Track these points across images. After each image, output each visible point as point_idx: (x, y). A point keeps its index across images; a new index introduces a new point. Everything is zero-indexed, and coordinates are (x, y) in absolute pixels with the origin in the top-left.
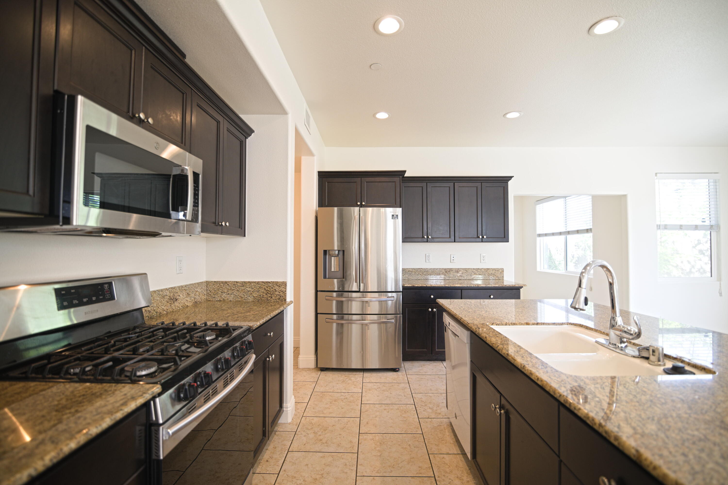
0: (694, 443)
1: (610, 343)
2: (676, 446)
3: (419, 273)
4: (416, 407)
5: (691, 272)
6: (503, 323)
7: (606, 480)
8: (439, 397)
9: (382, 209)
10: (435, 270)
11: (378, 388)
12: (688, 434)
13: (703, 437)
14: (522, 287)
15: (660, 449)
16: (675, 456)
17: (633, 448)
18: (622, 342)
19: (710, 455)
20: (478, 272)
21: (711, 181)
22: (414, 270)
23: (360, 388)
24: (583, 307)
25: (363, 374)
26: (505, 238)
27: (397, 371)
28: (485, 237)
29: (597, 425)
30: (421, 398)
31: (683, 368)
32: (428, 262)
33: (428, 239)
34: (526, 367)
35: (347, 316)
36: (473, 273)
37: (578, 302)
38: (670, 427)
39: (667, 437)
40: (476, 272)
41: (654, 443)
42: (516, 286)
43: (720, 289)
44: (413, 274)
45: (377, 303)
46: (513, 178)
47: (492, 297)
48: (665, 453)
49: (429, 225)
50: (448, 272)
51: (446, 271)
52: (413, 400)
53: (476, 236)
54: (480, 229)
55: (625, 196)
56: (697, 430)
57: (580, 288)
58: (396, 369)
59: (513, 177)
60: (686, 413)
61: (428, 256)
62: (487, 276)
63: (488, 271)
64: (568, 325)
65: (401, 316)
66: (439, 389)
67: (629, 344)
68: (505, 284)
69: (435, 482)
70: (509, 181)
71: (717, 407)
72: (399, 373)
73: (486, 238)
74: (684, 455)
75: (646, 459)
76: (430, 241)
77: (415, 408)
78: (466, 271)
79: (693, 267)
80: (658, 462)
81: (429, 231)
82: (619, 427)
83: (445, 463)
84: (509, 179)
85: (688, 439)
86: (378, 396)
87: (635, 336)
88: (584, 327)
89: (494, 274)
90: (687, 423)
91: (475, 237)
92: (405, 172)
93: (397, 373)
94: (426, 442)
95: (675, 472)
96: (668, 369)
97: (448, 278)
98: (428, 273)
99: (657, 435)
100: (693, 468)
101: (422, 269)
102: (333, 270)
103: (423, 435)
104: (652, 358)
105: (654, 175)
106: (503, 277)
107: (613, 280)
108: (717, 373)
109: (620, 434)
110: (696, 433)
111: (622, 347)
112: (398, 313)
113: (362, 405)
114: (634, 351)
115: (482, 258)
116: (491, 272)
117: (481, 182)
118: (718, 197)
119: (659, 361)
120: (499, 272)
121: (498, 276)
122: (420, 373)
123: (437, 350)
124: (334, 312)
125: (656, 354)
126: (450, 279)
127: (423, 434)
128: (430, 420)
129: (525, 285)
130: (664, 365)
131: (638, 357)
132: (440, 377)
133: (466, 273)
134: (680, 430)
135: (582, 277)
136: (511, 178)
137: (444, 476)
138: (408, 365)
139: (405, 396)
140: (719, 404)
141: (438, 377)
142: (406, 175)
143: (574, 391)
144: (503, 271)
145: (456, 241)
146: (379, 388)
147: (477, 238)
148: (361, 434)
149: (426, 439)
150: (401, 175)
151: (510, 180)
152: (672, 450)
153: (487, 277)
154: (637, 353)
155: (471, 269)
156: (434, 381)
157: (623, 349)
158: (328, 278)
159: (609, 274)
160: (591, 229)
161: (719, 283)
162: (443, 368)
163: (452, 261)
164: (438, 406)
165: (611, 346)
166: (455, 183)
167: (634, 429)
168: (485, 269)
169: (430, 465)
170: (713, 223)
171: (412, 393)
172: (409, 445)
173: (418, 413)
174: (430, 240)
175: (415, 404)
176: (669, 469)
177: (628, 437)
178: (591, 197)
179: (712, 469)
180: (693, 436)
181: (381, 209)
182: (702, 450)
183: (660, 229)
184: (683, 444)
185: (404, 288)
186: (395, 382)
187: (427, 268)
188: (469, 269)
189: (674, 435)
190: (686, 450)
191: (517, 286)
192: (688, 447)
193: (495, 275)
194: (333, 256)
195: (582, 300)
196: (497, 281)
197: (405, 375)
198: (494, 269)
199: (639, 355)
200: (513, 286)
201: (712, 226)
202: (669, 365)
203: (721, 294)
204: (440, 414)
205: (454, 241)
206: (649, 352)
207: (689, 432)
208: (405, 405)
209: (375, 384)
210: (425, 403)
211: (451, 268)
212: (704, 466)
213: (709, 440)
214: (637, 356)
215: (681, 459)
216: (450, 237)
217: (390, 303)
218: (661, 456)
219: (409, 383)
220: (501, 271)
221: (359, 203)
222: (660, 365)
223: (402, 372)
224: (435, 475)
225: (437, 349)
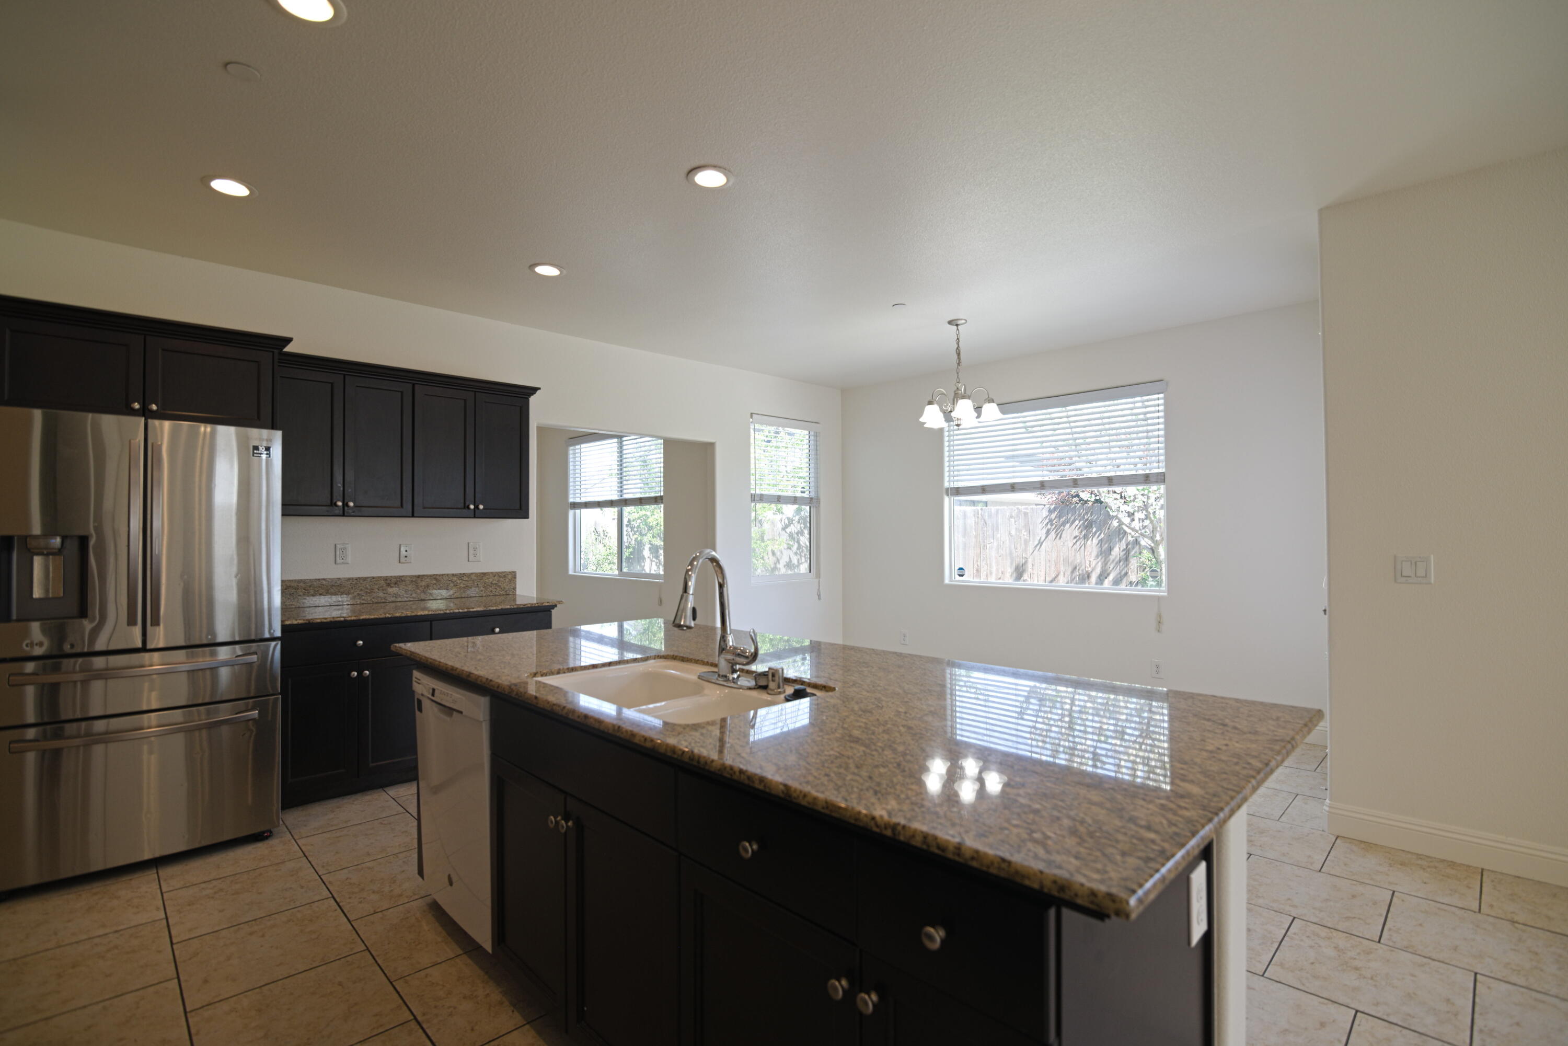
0: (832, 762)
1: (719, 675)
2: (818, 769)
3: (318, 591)
4: (338, 900)
5: (775, 569)
6: (553, 671)
7: (747, 844)
8: (391, 862)
9: (204, 429)
10: (361, 581)
11: (215, 893)
12: (826, 755)
13: (838, 755)
14: (556, 606)
15: (805, 777)
16: (819, 779)
17: (781, 783)
18: (734, 671)
19: (847, 768)
20: (464, 582)
21: (812, 433)
22: (301, 584)
23: (158, 909)
24: (690, 622)
25: (157, 873)
26: (521, 511)
27: (267, 838)
28: (481, 507)
29: (737, 773)
30: (347, 879)
31: (805, 690)
32: (343, 563)
33: (346, 508)
34: (623, 728)
35: (75, 725)
36: (452, 585)
37: (683, 617)
38: (808, 753)
39: (809, 764)
40: (459, 582)
41: (799, 772)
42: (544, 605)
43: (819, 590)
44: (301, 594)
45: (184, 677)
46: (538, 392)
47: (497, 630)
48: (811, 778)
49: (350, 476)
50: (392, 585)
51: (388, 582)
52: (328, 888)
53: (462, 505)
54: (470, 491)
55: (712, 445)
56: (832, 749)
57: (685, 594)
58: (264, 832)
59: (539, 389)
60: (819, 736)
61: (341, 549)
62: (482, 588)
63: (484, 578)
64: (655, 659)
65: (278, 698)
66: (389, 847)
67: (741, 674)
68: (519, 602)
69: (418, 1027)
70: (530, 396)
71: (843, 723)
72: (273, 842)
73: (484, 509)
74: (827, 775)
75: (795, 790)
76: (352, 514)
77: (335, 904)
78: (436, 579)
79: (778, 561)
80: (807, 789)
81: (349, 490)
82: (761, 768)
83: (433, 984)
84: (532, 392)
85: (826, 760)
86: (221, 911)
87: (750, 658)
88: (679, 659)
89: (496, 584)
90: (822, 745)
91: (459, 507)
92: (288, 340)
93: (266, 842)
94: (379, 962)
95: (823, 792)
96: (789, 696)
97: (393, 599)
98: (342, 590)
99: (799, 765)
100: (836, 784)
101: (324, 579)
102: (37, 593)
103: (369, 951)
104: (772, 685)
105: (749, 414)
106: (515, 589)
107: (723, 580)
108: (837, 689)
109: (764, 774)
110: (832, 753)
111: (734, 678)
112: (271, 692)
113: (175, 947)
114: (749, 681)
115: (471, 552)
116: (491, 580)
117: (475, 391)
118: (818, 457)
119: (779, 687)
120: (507, 580)
121: (505, 588)
122: (332, 826)
123: (371, 765)
124: (31, 718)
125: (777, 678)
126: (399, 599)
127: (368, 949)
128: (380, 915)
129: (560, 602)
130: (784, 692)
131: (754, 689)
132: (386, 822)
133: (435, 584)
134: (818, 754)
135: (687, 577)
136: (534, 390)
137: (436, 1007)
138: (293, 817)
139: (302, 887)
140: (845, 719)
141: (381, 823)
142: (289, 349)
143: (699, 742)
144: (515, 578)
145: (415, 515)
146: (221, 890)
147: (464, 508)
148: (193, 1014)
149: (378, 956)
150: (276, 349)
151: (533, 394)
152: (816, 774)
153: (482, 591)
154: (752, 683)
155: (448, 575)
156: (371, 834)
157: (735, 681)
158: (18, 620)
159: (719, 571)
160: (661, 497)
161: (817, 580)
162: (387, 801)
163: (403, 560)
164: (395, 882)
165: (721, 681)
166: (416, 386)
167: (776, 764)
168: (476, 575)
169: (400, 1001)
170: (813, 495)
171: (320, 876)
172: (340, 984)
173: (346, 912)
174: (350, 511)
175: (333, 897)
176: (817, 791)
177: (773, 775)
178: (662, 441)
179: (852, 780)
180: (830, 756)
181: (199, 427)
182: (840, 767)
183: (754, 500)
184: (823, 766)
185: (285, 628)
186: (267, 863)
187: (339, 579)
188: (443, 575)
189: (814, 760)
190: (828, 770)
191: (547, 604)
192: (828, 768)
193: (499, 586)
194: (38, 554)
195: (689, 613)
196: (503, 598)
197: (289, 841)
198: (497, 573)
199: (756, 685)
200: (539, 606)
201: (812, 499)
202: (790, 690)
203: (819, 598)
204: (401, 895)
205: (411, 515)
206: (768, 678)
207: (826, 753)
208: (307, 906)
209: (203, 885)
210: (359, 885)
211: (401, 574)
212: (844, 779)
213: (843, 755)
214: (753, 687)
215: (825, 780)
216: (402, 506)
217: (224, 673)
218: (808, 783)
219: (307, 854)
220: (510, 577)
221: (137, 406)
222: (780, 693)
223: (282, 837)
224: (415, 1013)
225: (372, 762)
